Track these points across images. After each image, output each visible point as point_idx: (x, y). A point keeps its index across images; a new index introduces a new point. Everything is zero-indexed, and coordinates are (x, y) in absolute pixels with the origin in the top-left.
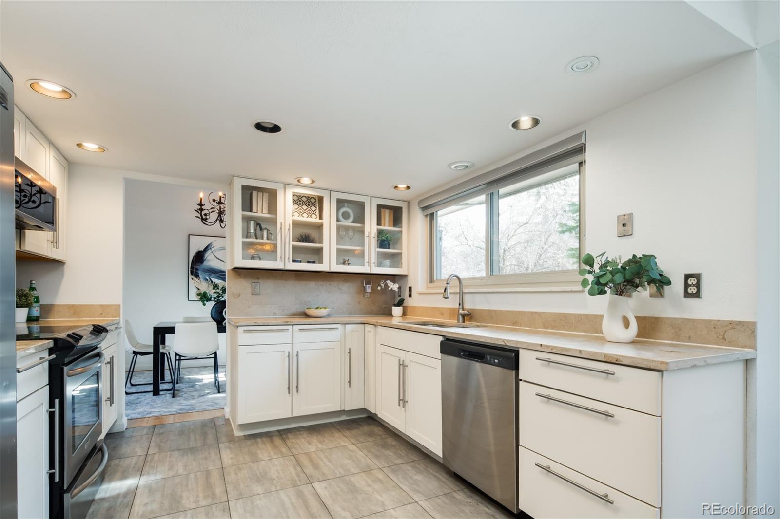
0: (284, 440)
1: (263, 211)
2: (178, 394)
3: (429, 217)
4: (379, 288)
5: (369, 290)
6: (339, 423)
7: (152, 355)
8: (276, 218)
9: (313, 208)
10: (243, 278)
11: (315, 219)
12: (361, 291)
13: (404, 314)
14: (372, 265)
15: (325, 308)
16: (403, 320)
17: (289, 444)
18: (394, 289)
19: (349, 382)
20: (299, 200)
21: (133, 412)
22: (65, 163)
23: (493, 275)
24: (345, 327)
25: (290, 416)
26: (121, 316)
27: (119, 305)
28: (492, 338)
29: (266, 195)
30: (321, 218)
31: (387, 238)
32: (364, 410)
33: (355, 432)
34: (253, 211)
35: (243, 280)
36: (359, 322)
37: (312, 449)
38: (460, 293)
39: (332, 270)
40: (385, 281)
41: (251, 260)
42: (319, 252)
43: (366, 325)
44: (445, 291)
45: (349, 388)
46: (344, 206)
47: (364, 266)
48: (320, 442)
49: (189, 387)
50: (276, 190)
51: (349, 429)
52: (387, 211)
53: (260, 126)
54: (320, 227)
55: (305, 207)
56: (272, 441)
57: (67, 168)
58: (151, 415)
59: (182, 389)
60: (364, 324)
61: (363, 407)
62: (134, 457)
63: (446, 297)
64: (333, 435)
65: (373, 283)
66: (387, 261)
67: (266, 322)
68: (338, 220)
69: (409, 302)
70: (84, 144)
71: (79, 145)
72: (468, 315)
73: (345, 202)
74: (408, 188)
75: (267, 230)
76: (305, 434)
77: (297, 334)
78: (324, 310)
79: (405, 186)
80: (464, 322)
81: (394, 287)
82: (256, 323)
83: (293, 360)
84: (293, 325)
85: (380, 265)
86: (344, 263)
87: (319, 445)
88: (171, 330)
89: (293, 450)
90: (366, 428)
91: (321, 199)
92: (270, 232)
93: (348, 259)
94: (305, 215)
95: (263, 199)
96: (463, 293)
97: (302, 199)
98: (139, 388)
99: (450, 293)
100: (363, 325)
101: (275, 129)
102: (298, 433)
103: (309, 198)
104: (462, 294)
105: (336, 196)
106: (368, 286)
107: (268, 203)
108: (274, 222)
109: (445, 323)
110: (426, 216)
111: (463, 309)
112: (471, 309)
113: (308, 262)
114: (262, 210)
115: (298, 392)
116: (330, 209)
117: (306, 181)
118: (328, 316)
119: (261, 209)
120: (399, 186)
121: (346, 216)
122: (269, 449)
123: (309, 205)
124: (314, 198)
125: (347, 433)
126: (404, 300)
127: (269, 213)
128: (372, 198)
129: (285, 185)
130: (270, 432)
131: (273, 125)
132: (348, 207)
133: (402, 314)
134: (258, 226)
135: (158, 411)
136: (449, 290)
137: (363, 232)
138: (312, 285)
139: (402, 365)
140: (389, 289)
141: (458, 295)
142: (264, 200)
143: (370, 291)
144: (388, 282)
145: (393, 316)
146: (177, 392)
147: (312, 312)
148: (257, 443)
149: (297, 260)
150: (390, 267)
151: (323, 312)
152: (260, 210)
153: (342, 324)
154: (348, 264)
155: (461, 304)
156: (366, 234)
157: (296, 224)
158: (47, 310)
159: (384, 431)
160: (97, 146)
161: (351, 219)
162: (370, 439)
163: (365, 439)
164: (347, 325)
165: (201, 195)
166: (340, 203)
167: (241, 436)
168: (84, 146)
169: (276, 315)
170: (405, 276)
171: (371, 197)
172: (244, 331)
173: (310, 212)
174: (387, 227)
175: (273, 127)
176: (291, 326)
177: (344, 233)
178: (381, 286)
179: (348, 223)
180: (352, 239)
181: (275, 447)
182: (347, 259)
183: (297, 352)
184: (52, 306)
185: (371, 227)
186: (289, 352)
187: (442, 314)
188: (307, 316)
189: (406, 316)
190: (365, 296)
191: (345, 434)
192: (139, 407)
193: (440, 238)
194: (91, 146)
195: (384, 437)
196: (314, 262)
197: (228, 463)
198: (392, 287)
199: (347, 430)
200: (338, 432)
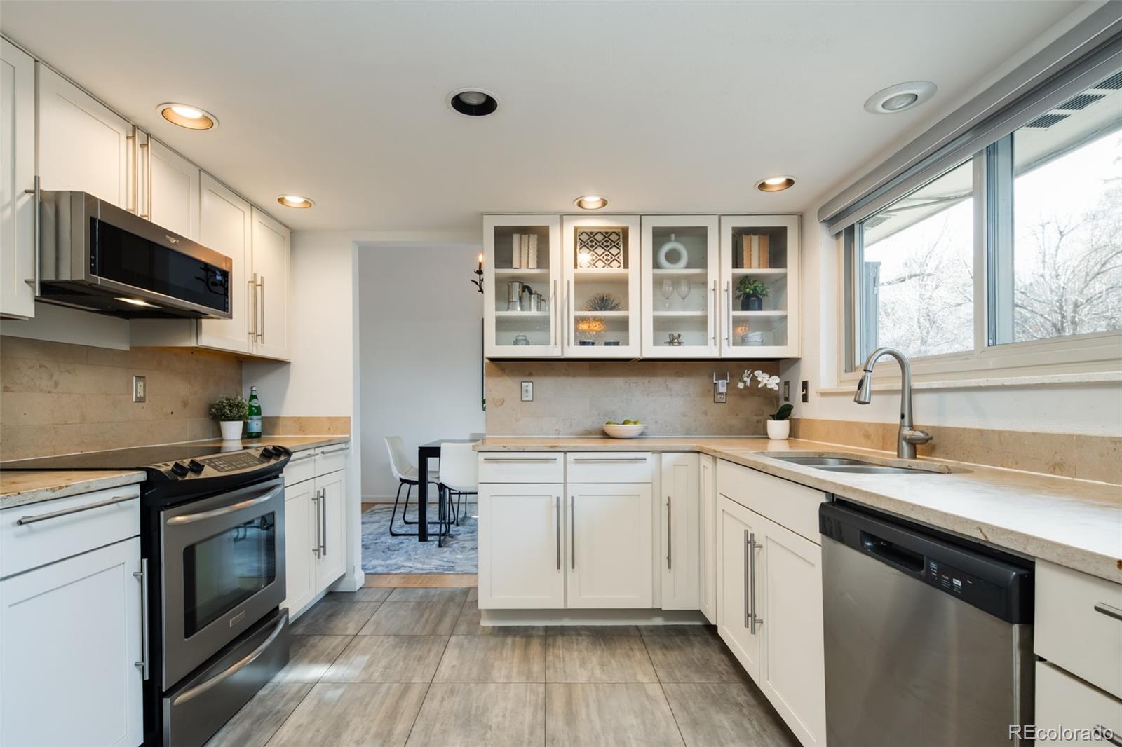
0: (546, 647)
1: (530, 264)
2: (450, 541)
3: (842, 238)
4: (741, 385)
5: (722, 389)
6: (651, 631)
7: (417, 486)
8: (549, 274)
9: (614, 251)
10: (508, 376)
11: (615, 270)
12: (709, 391)
13: (793, 434)
14: (723, 342)
15: (635, 423)
16: (791, 447)
17: (550, 658)
18: (769, 386)
19: (669, 558)
20: (587, 240)
21: (383, 563)
22: (286, 232)
23: (995, 344)
24: (661, 458)
25: (562, 606)
26: (352, 432)
27: (349, 418)
28: (946, 514)
29: (534, 240)
30: (626, 266)
31: (755, 290)
32: (698, 614)
33: (674, 656)
34: (514, 267)
35: (507, 378)
36: (687, 449)
37: (582, 676)
38: (903, 391)
39: (646, 355)
40: (752, 372)
41: (514, 345)
42: (623, 324)
43: (701, 454)
44: (860, 386)
45: (668, 570)
46: (670, 240)
47: (706, 344)
48: (602, 665)
49: (468, 532)
50: (548, 227)
51: (665, 647)
52: (755, 239)
53: (460, 104)
54: (623, 283)
55: (600, 251)
56: (527, 647)
57: (288, 238)
58: (398, 571)
59: (458, 535)
60: (698, 452)
61: (698, 609)
62: (341, 637)
63: (862, 400)
64: (631, 653)
65: (731, 376)
66: (756, 333)
67: (520, 445)
68: (656, 265)
69: (802, 411)
70: (287, 198)
71: (281, 200)
72: (925, 441)
73: (673, 233)
74: (790, 183)
75: (538, 294)
76: (585, 642)
77: (572, 468)
78: (633, 425)
79: (783, 180)
80: (914, 456)
81: (772, 382)
82: (505, 447)
83: (565, 512)
84: (565, 452)
85: (741, 341)
86: (671, 343)
87: (598, 672)
88: (435, 452)
89: (550, 672)
90: (697, 652)
91: (625, 233)
92: (542, 298)
93: (679, 335)
94: (600, 264)
95: (529, 245)
96: (911, 391)
97: (596, 237)
98: (411, 528)
99: (872, 393)
100: (696, 454)
101: (487, 106)
102: (574, 637)
103: (607, 235)
104: (908, 394)
105: (650, 224)
106: (721, 381)
107: (538, 251)
108: (545, 280)
109: (867, 458)
110: (838, 235)
111: (912, 427)
112: (934, 428)
113: (607, 344)
114: (528, 263)
115: (573, 567)
116: (640, 247)
117: (592, 202)
118: (642, 436)
119: (526, 262)
120: (768, 182)
121: (673, 257)
122: (516, 660)
123: (607, 246)
124: (615, 233)
125: (658, 656)
126: (792, 407)
127: (538, 268)
128: (722, 217)
129: (562, 217)
130: (533, 628)
131: (483, 100)
132: (676, 241)
133: (788, 435)
134: (526, 290)
135: (411, 565)
136: (871, 385)
137: (705, 284)
138: (619, 382)
139: (750, 543)
140: (760, 386)
141: (899, 397)
142: (531, 247)
143: (725, 391)
144: (758, 373)
145: (769, 438)
146: (450, 539)
147: (613, 429)
148: (503, 645)
149: (588, 341)
150: (763, 345)
151: (632, 429)
152: (524, 264)
153: (653, 452)
154: (680, 344)
155: (907, 415)
156: (710, 285)
157: (581, 283)
158: (271, 424)
159: (728, 664)
160: (302, 200)
161: (684, 261)
162: (696, 678)
163: (686, 676)
164: (663, 454)
165: (481, 259)
166: (660, 236)
167: (488, 627)
168: (288, 201)
169: (559, 434)
170: (794, 361)
171: (720, 216)
172: (485, 459)
173: (609, 258)
174: (755, 267)
175: (485, 103)
176: (562, 453)
177: (671, 288)
178: (745, 382)
179: (679, 269)
180: (686, 299)
181: (526, 658)
182: (676, 335)
183: (572, 498)
184: (278, 418)
185: (720, 271)
186: (558, 498)
187: (867, 436)
188: (606, 436)
189: (799, 438)
190: (716, 401)
191: (653, 657)
192: (395, 556)
193: (875, 279)
194: (295, 200)
195: (725, 678)
196: (617, 344)
197: (443, 676)
198: (765, 381)
199: (661, 648)
200: (641, 650)
